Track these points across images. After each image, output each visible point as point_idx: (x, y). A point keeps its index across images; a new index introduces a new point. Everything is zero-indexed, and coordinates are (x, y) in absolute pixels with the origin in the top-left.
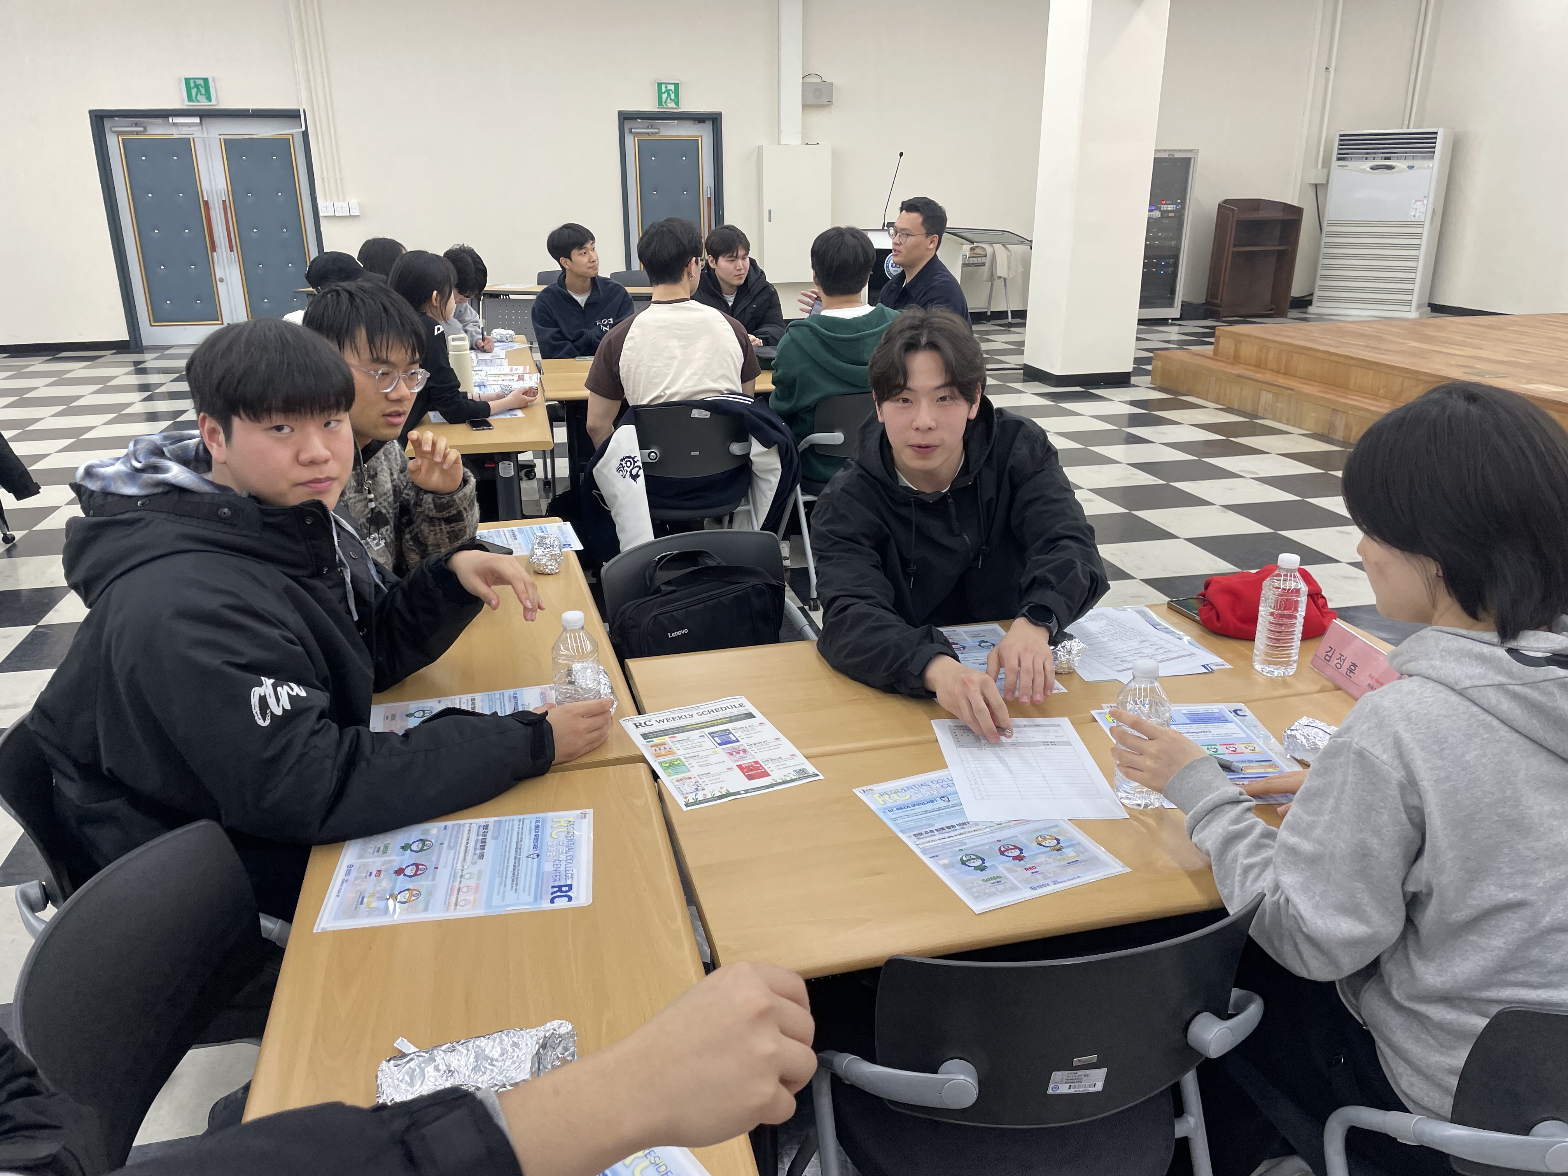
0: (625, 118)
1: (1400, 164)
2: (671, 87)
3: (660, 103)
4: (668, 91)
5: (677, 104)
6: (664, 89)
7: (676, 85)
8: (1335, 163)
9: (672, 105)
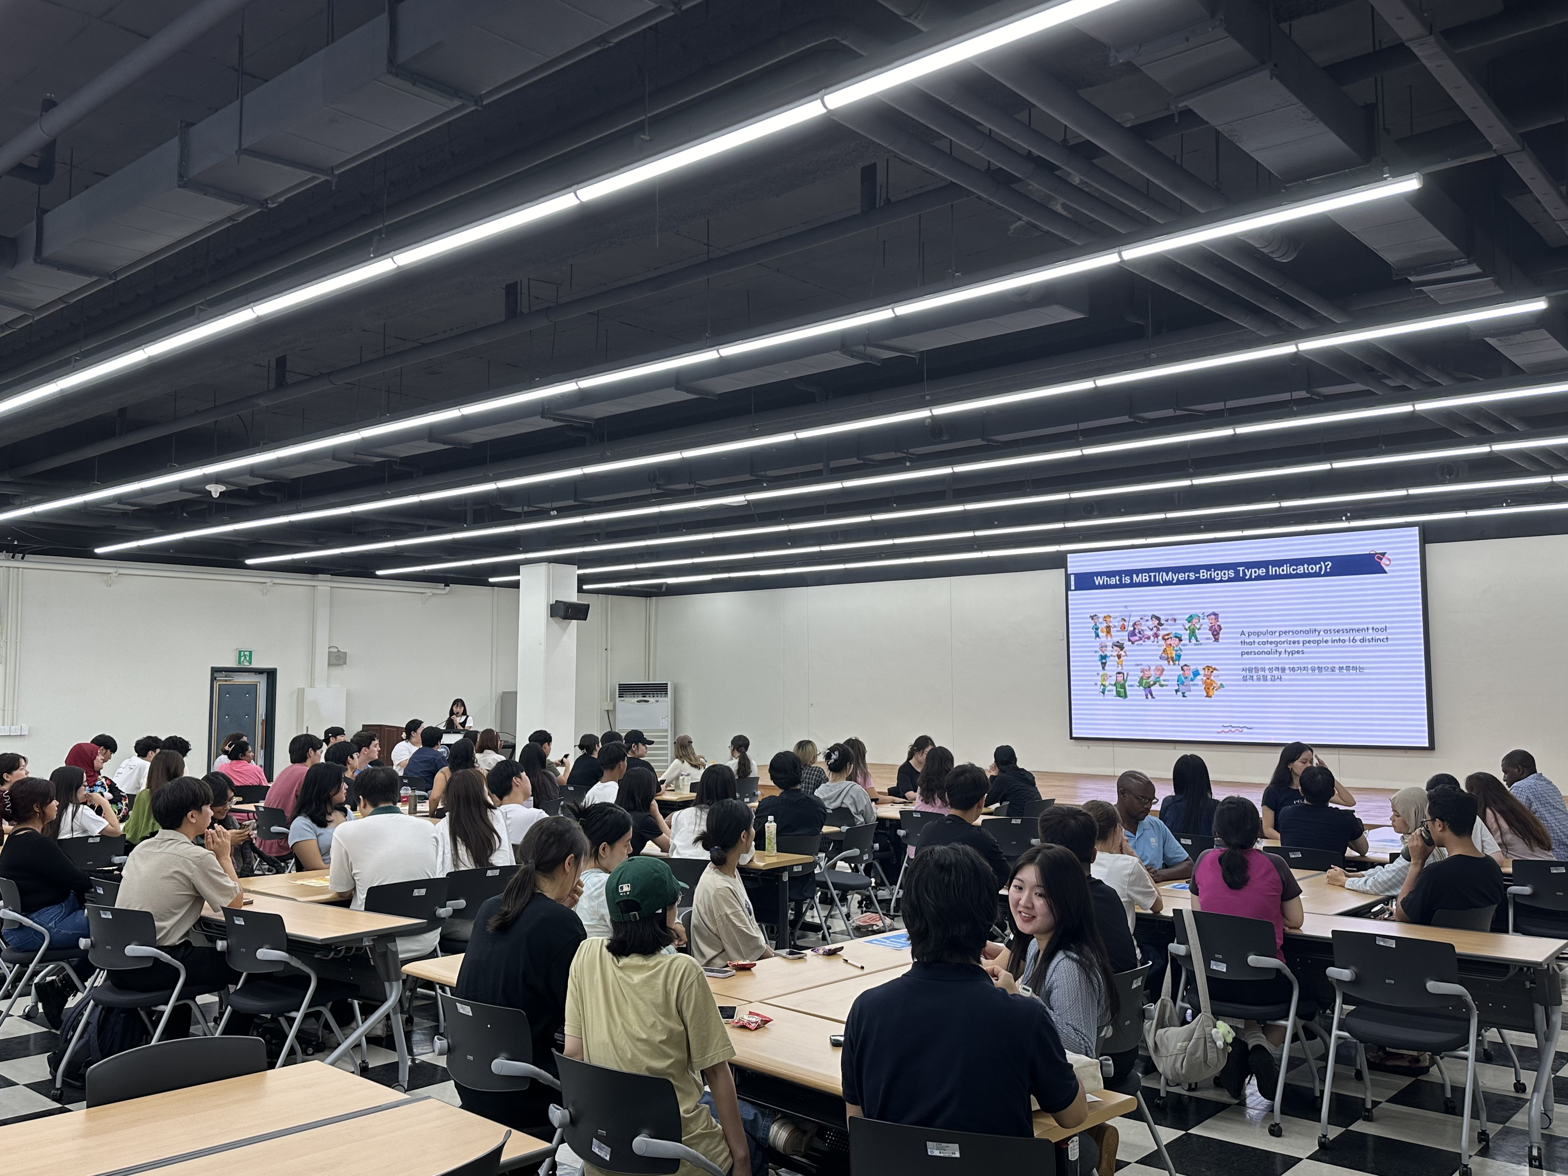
0: (215, 671)
1: (652, 700)
2: (247, 653)
3: (239, 663)
4: (245, 656)
5: (250, 663)
6: (242, 654)
7: (251, 652)
8: (618, 699)
9: (248, 664)
